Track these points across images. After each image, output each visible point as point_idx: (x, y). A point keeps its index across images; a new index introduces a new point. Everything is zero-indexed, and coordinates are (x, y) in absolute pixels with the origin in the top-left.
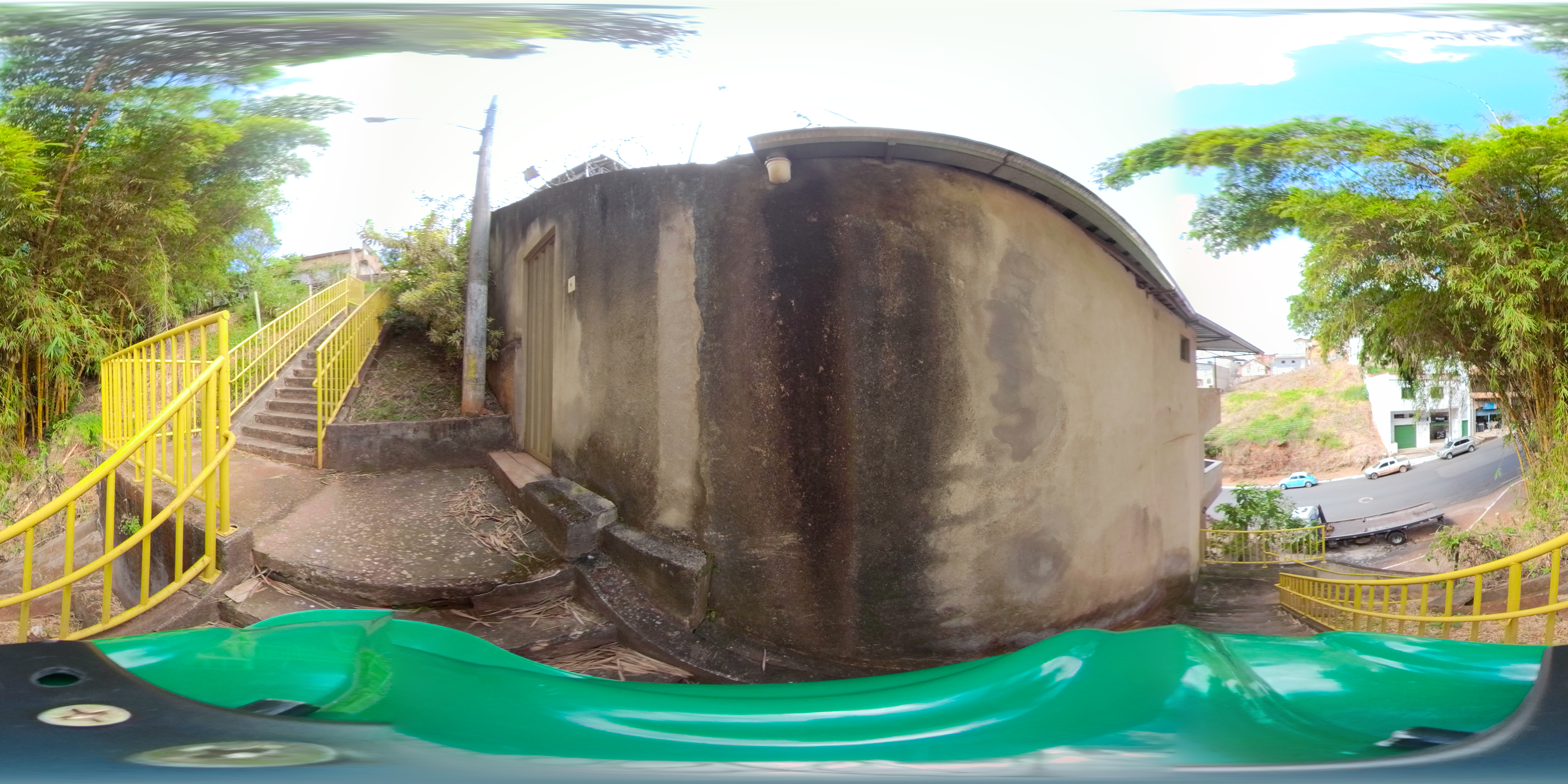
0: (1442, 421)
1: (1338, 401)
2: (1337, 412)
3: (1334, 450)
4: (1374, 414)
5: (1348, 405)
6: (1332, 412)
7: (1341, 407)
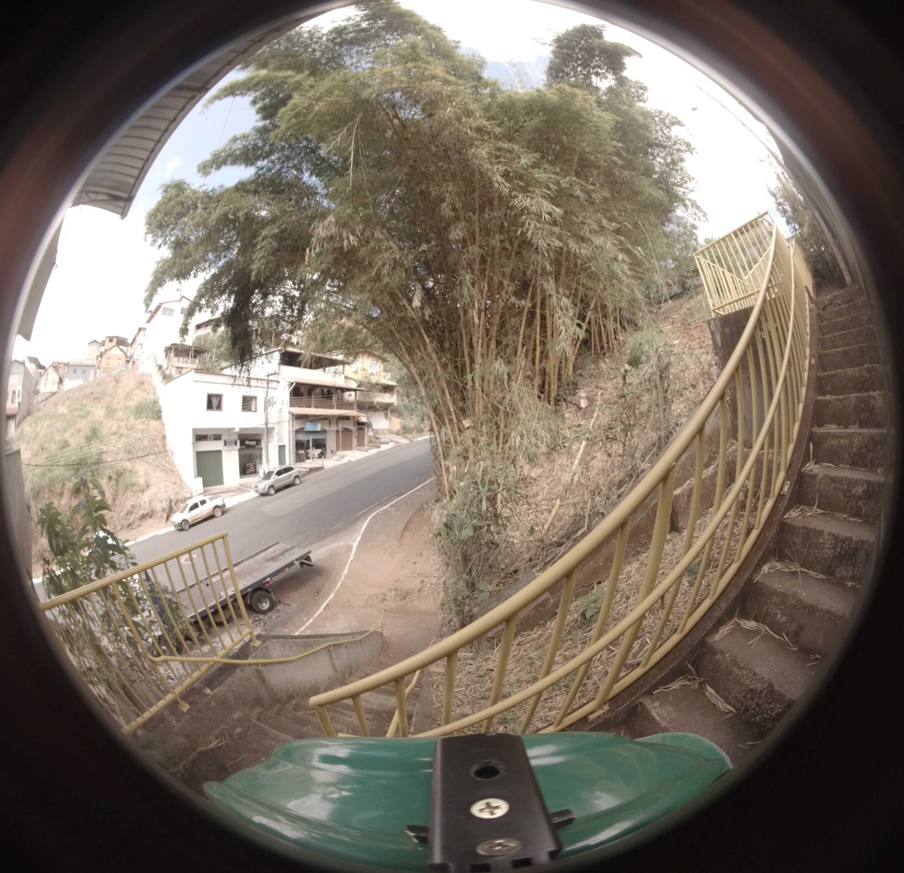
0: (253, 447)
1: (128, 420)
2: (127, 436)
3: (129, 493)
4: (168, 440)
5: (139, 425)
6: (121, 436)
7: (131, 429)
